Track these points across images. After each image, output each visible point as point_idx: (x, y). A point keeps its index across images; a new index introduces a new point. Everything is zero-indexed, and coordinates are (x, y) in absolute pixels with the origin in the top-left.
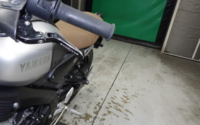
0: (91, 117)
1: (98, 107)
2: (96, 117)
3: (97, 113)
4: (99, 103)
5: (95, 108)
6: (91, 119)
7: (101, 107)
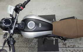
0: (66, 46)
1: (72, 46)
2: (66, 47)
3: (69, 47)
4: (75, 46)
5: (71, 46)
6: (64, 46)
7: (73, 47)
